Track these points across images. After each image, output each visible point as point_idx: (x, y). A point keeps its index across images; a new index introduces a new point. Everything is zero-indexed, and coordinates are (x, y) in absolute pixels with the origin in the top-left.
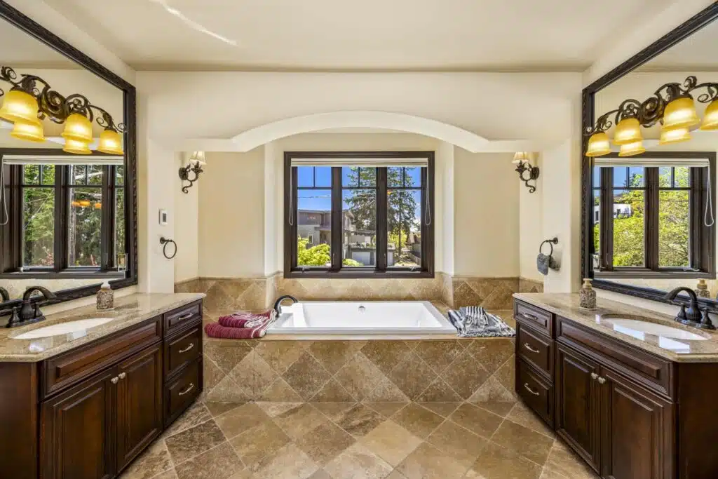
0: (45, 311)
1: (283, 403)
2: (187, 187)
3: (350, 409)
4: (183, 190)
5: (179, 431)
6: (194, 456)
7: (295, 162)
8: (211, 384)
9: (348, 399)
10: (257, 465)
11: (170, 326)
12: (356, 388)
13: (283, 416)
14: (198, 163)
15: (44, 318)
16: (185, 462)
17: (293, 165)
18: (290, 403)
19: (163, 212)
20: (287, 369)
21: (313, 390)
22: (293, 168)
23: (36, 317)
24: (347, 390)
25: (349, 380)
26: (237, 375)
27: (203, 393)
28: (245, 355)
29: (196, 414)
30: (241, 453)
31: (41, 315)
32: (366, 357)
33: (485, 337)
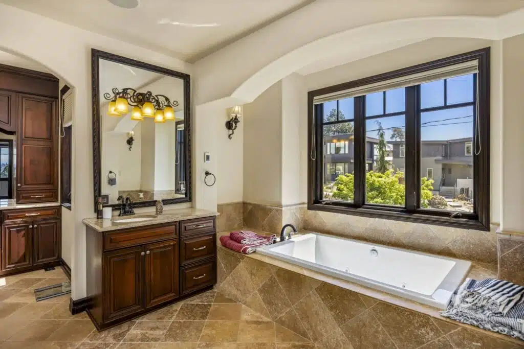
0: (136, 211)
1: (258, 314)
2: (231, 135)
3: (300, 343)
4: (229, 137)
5: (192, 303)
6: (184, 320)
7: (317, 100)
8: (221, 279)
9: (304, 335)
10: (204, 344)
11: (185, 230)
12: (311, 327)
13: (248, 322)
14: (236, 116)
15: (135, 214)
16: (178, 321)
17: (315, 103)
18: (262, 316)
19: (207, 154)
20: (261, 285)
21: (278, 312)
22: (316, 106)
23: (131, 213)
24: (304, 325)
25: (306, 315)
26: (234, 279)
27: (217, 285)
28: (238, 265)
29: (207, 296)
30: (205, 331)
31: (133, 212)
32: (320, 299)
33: (485, 329)
